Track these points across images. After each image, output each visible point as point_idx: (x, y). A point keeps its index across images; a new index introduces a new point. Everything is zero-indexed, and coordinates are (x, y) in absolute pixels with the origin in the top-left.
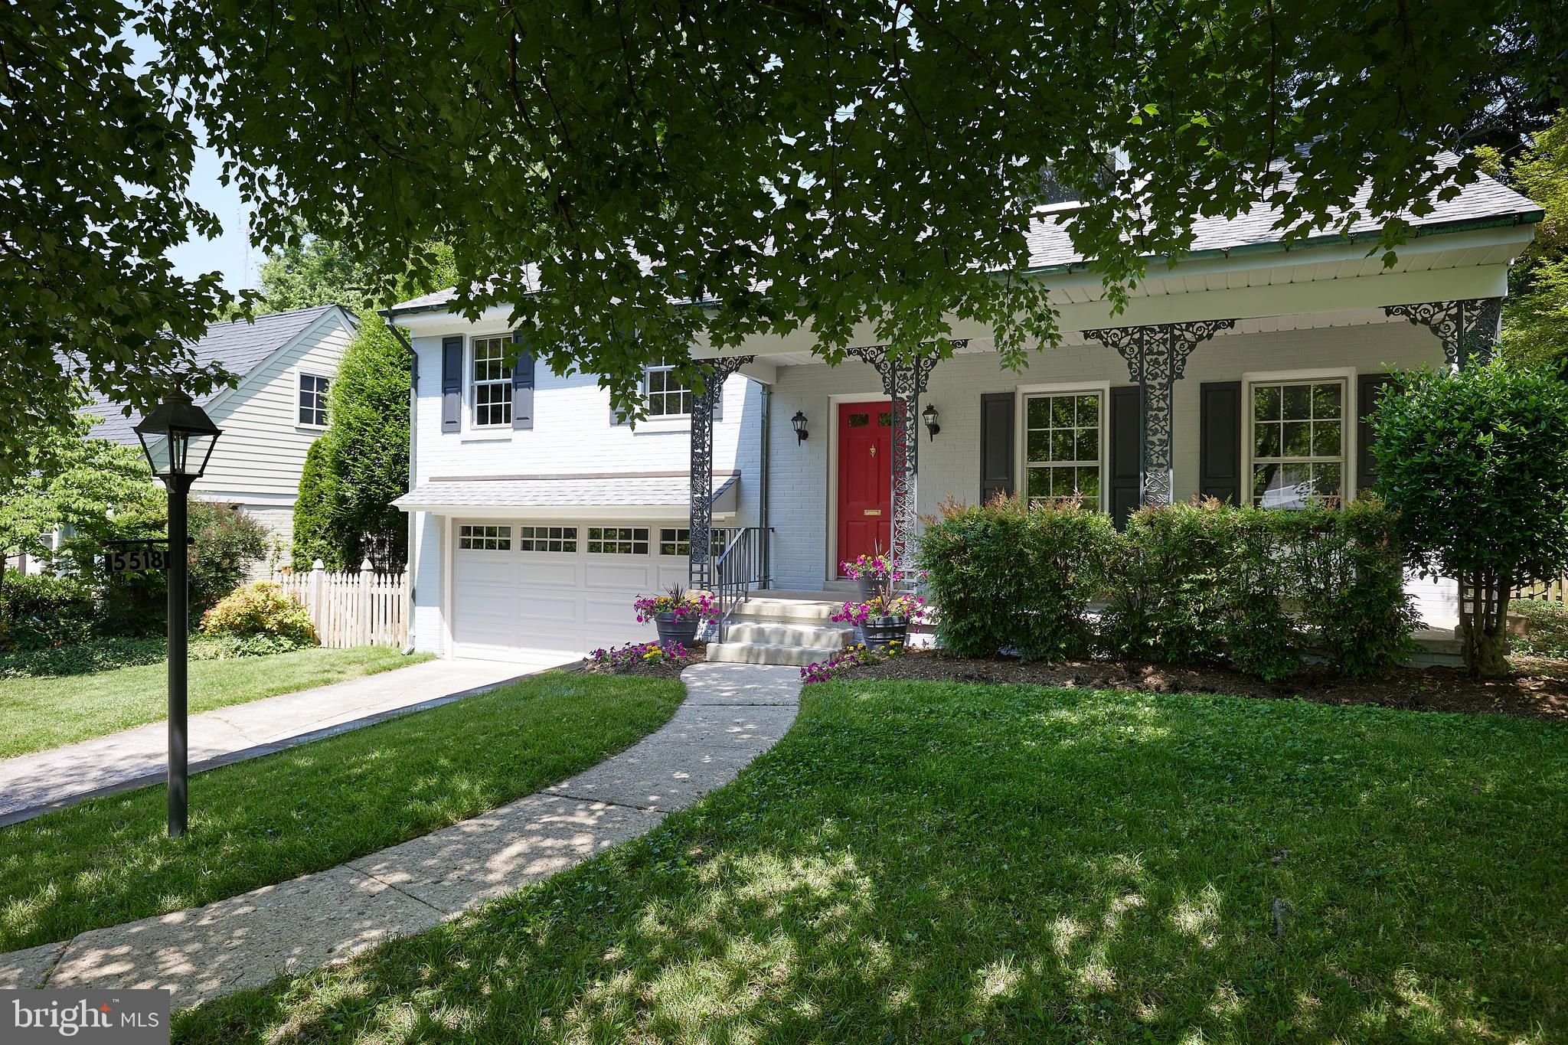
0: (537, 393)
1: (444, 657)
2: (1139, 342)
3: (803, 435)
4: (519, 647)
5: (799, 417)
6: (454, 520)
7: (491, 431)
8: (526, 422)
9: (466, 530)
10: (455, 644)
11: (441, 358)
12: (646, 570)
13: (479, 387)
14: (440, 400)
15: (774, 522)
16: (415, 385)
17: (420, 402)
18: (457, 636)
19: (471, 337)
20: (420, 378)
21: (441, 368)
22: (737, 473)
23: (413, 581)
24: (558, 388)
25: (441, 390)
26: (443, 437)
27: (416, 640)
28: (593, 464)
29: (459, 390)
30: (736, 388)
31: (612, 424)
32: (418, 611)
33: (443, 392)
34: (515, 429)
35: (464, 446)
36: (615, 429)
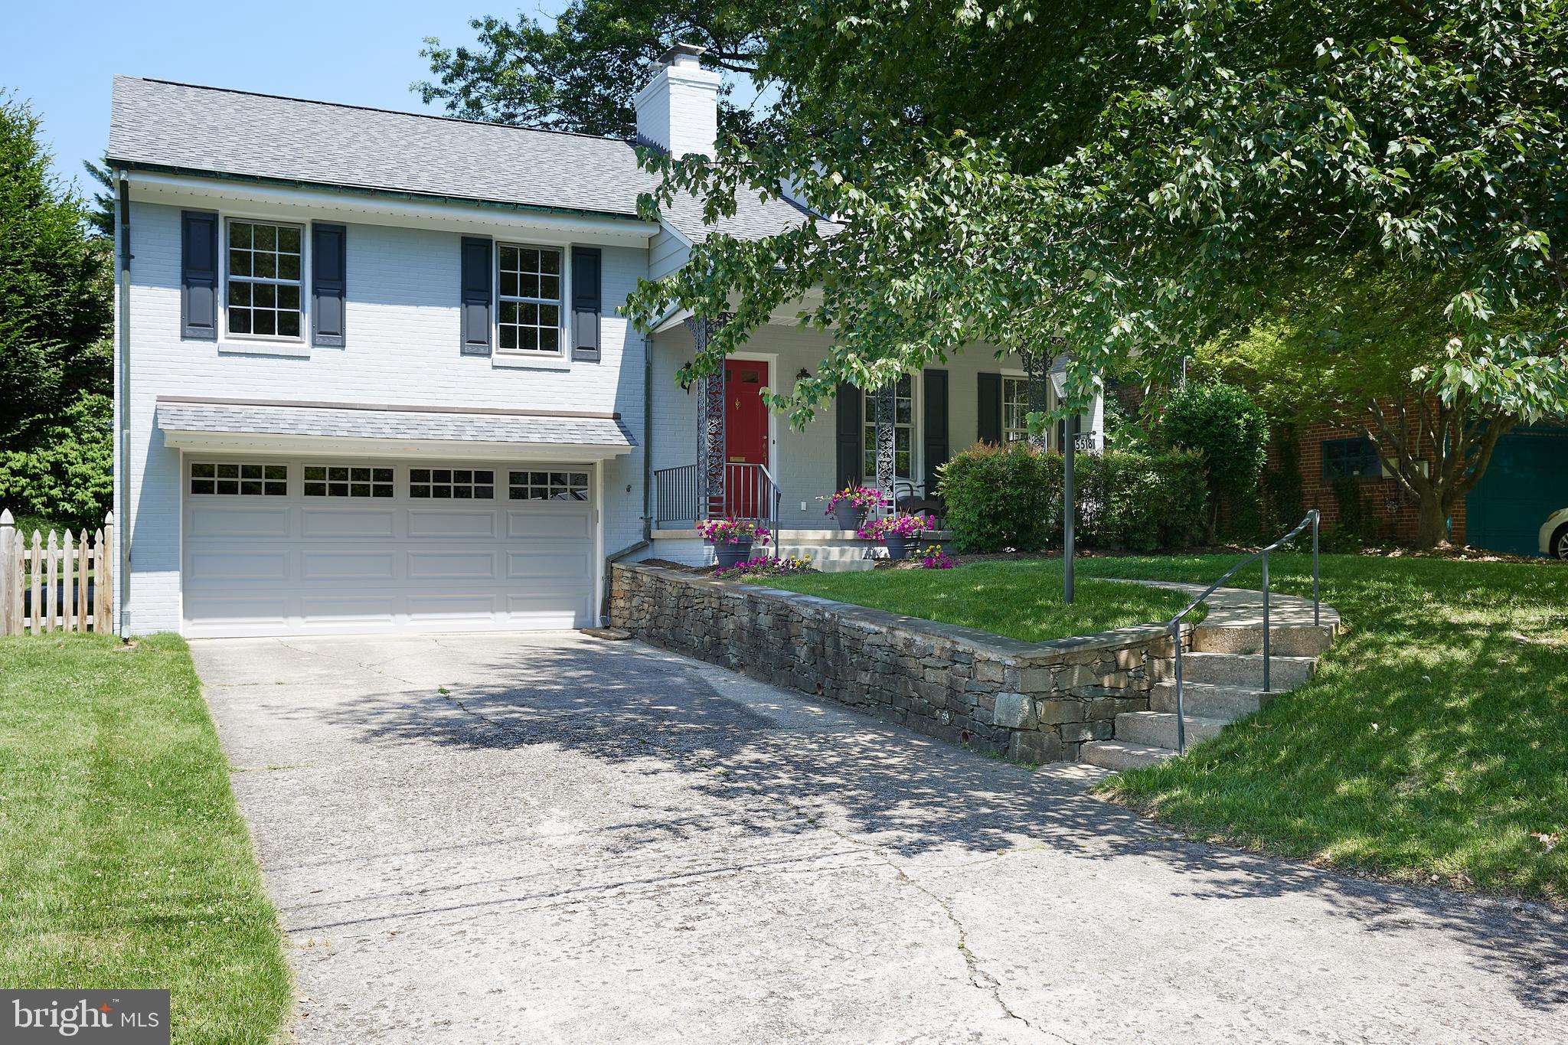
0: (349, 305)
5: (689, 367)
8: (332, 333)
11: (179, 237)
12: (492, 515)
13: (232, 284)
14: (178, 293)
15: (657, 465)
16: (126, 266)
17: (134, 290)
18: (191, 610)
19: (226, 218)
20: (133, 257)
21: (179, 250)
22: (616, 417)
23: (128, 537)
24: (383, 303)
25: (179, 280)
26: (182, 344)
27: (132, 618)
28: (438, 396)
29: (214, 285)
30: (614, 331)
31: (463, 353)
32: (136, 578)
33: (183, 283)
34: (314, 345)
35: (225, 359)
36: (467, 359)
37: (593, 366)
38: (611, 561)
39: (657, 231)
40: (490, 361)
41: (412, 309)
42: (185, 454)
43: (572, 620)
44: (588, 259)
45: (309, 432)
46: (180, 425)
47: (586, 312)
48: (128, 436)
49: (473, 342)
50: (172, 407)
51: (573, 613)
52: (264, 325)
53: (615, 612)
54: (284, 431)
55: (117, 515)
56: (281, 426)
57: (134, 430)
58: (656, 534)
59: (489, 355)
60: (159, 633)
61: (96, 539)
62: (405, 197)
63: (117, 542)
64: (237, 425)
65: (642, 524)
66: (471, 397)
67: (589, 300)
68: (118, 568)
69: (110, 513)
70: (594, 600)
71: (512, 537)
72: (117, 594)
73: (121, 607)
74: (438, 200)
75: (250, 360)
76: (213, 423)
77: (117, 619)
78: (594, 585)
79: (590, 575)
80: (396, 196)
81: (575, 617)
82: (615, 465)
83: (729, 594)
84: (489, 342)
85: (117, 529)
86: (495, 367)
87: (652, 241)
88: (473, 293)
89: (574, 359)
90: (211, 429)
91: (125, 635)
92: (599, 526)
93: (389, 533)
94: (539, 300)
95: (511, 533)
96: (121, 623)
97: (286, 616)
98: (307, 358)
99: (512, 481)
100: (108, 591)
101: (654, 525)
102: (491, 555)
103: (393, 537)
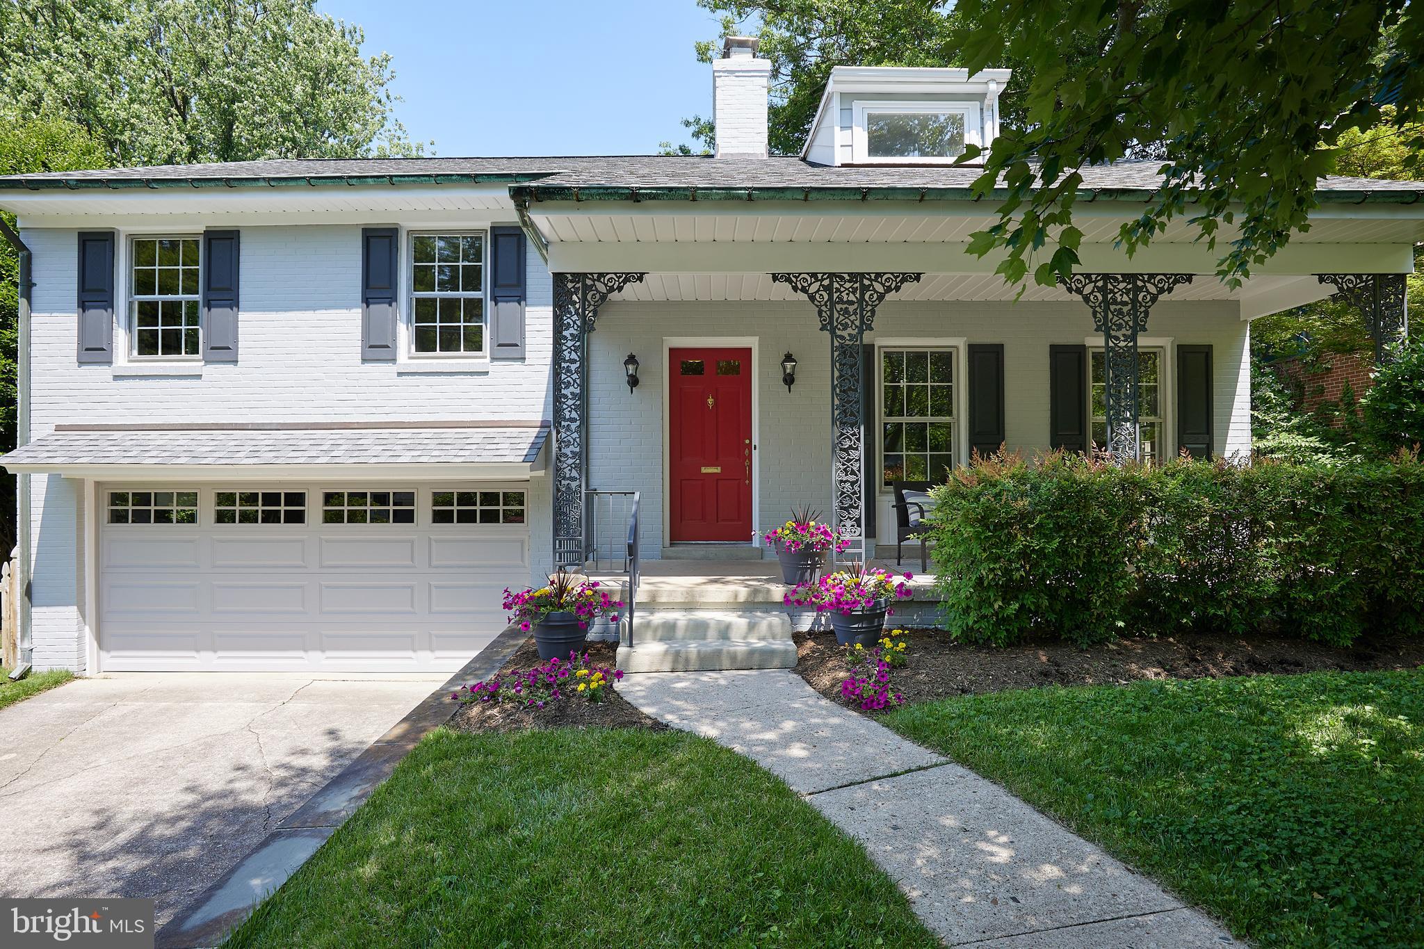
0: (242, 316)
1: (87, 674)
2: (1103, 290)
3: (634, 381)
5: (631, 359)
6: (98, 484)
8: (225, 352)
9: (118, 498)
10: (103, 654)
11: (76, 260)
12: (412, 542)
13: (140, 303)
14: (75, 318)
16: (25, 294)
17: (36, 318)
19: (128, 235)
20: (35, 285)
21: (76, 273)
23: (27, 571)
25: (76, 304)
26: (80, 370)
27: (33, 654)
28: (337, 410)
29: (108, 306)
30: (538, 323)
31: (364, 360)
32: (37, 613)
33: (79, 307)
35: (121, 383)
36: (368, 366)
40: (395, 367)
41: (309, 315)
44: (513, 239)
47: (507, 302)
49: (374, 348)
55: (19, 549)
59: (395, 361)
63: (19, 576)
66: (374, 410)
67: (513, 288)
68: (19, 604)
71: (436, 567)
72: (19, 629)
73: (21, 643)
75: (143, 382)
82: (546, 483)
84: (392, 345)
85: (19, 563)
86: (400, 374)
88: (375, 291)
89: (495, 359)
93: (301, 563)
94: (462, 292)
95: (435, 562)
98: (199, 377)
99: (436, 503)
100: (14, 626)
102: (411, 587)
103: (305, 567)
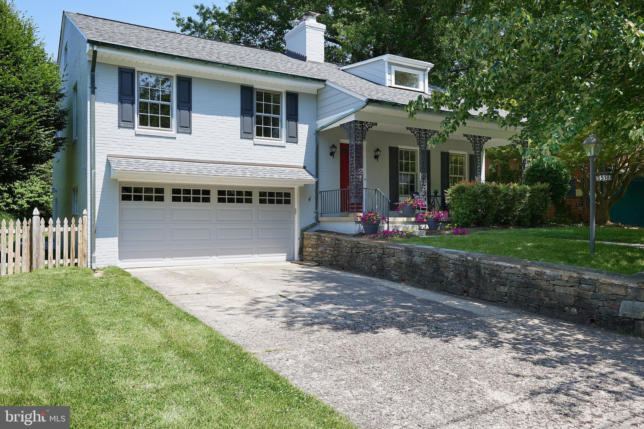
0: (193, 115)
4: (172, 258)
5: (333, 146)
7: (149, 130)
8: (187, 129)
9: (126, 189)
11: (117, 80)
12: (252, 211)
13: (141, 103)
14: (117, 106)
15: (320, 189)
16: (93, 92)
17: (97, 104)
18: (122, 255)
19: (138, 72)
20: (96, 88)
21: (117, 86)
22: (304, 168)
23: (94, 221)
24: (208, 114)
25: (117, 100)
26: (119, 130)
27: (96, 260)
29: (133, 103)
30: (303, 130)
31: (241, 138)
32: (98, 241)
33: (119, 101)
34: (178, 132)
35: (138, 138)
36: (243, 140)
37: (295, 145)
38: (303, 231)
39: (324, 86)
40: (253, 142)
41: (220, 117)
42: (120, 182)
43: (285, 257)
44: (293, 97)
45: (180, 172)
46: (122, 168)
47: (292, 121)
48: (94, 173)
49: (245, 134)
50: (116, 160)
51: (286, 254)
52: (154, 123)
53: (305, 254)
54: (169, 171)
55: (89, 211)
56: (168, 169)
57: (97, 171)
58: (320, 219)
59: (252, 139)
60: (109, 267)
61: (79, 222)
62: (221, 65)
63: (89, 224)
64: (148, 168)
65: (314, 215)
66: (245, 158)
67: (293, 116)
68: (89, 236)
69: (85, 210)
70: (294, 248)
71: (260, 221)
72: (89, 248)
73: (91, 255)
74: (235, 68)
75: (149, 138)
76: (137, 167)
77: (89, 260)
78: (294, 242)
79: (292, 237)
80: (217, 65)
81: (287, 256)
82: (304, 189)
83: (390, 247)
84: (252, 133)
85: (89, 217)
86: (255, 145)
87: (319, 91)
88: (246, 111)
89: (287, 142)
90: (137, 170)
91: (94, 268)
92: (296, 216)
93: (209, 219)
94: (272, 115)
95: (260, 219)
96: (91, 262)
97: (164, 258)
98: (175, 138)
99: (260, 196)
100: (84, 246)
101: (319, 215)
102: (251, 229)
103: (210, 221)
